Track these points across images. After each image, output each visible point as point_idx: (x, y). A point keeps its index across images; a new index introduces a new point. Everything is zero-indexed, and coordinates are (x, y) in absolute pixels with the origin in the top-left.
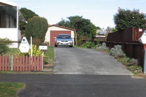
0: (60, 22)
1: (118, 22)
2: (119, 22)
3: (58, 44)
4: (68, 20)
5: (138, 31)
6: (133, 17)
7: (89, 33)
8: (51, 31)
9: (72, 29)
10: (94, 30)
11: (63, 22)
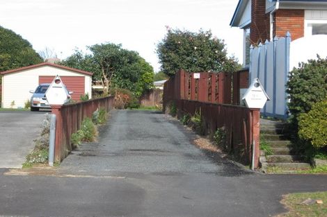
0: (71, 58)
1: (164, 58)
2: (167, 57)
3: (36, 104)
4: (91, 53)
5: (192, 76)
6: (196, 48)
7: (134, 80)
8: (40, 77)
9: (87, 72)
10: (147, 76)
11: (79, 56)
